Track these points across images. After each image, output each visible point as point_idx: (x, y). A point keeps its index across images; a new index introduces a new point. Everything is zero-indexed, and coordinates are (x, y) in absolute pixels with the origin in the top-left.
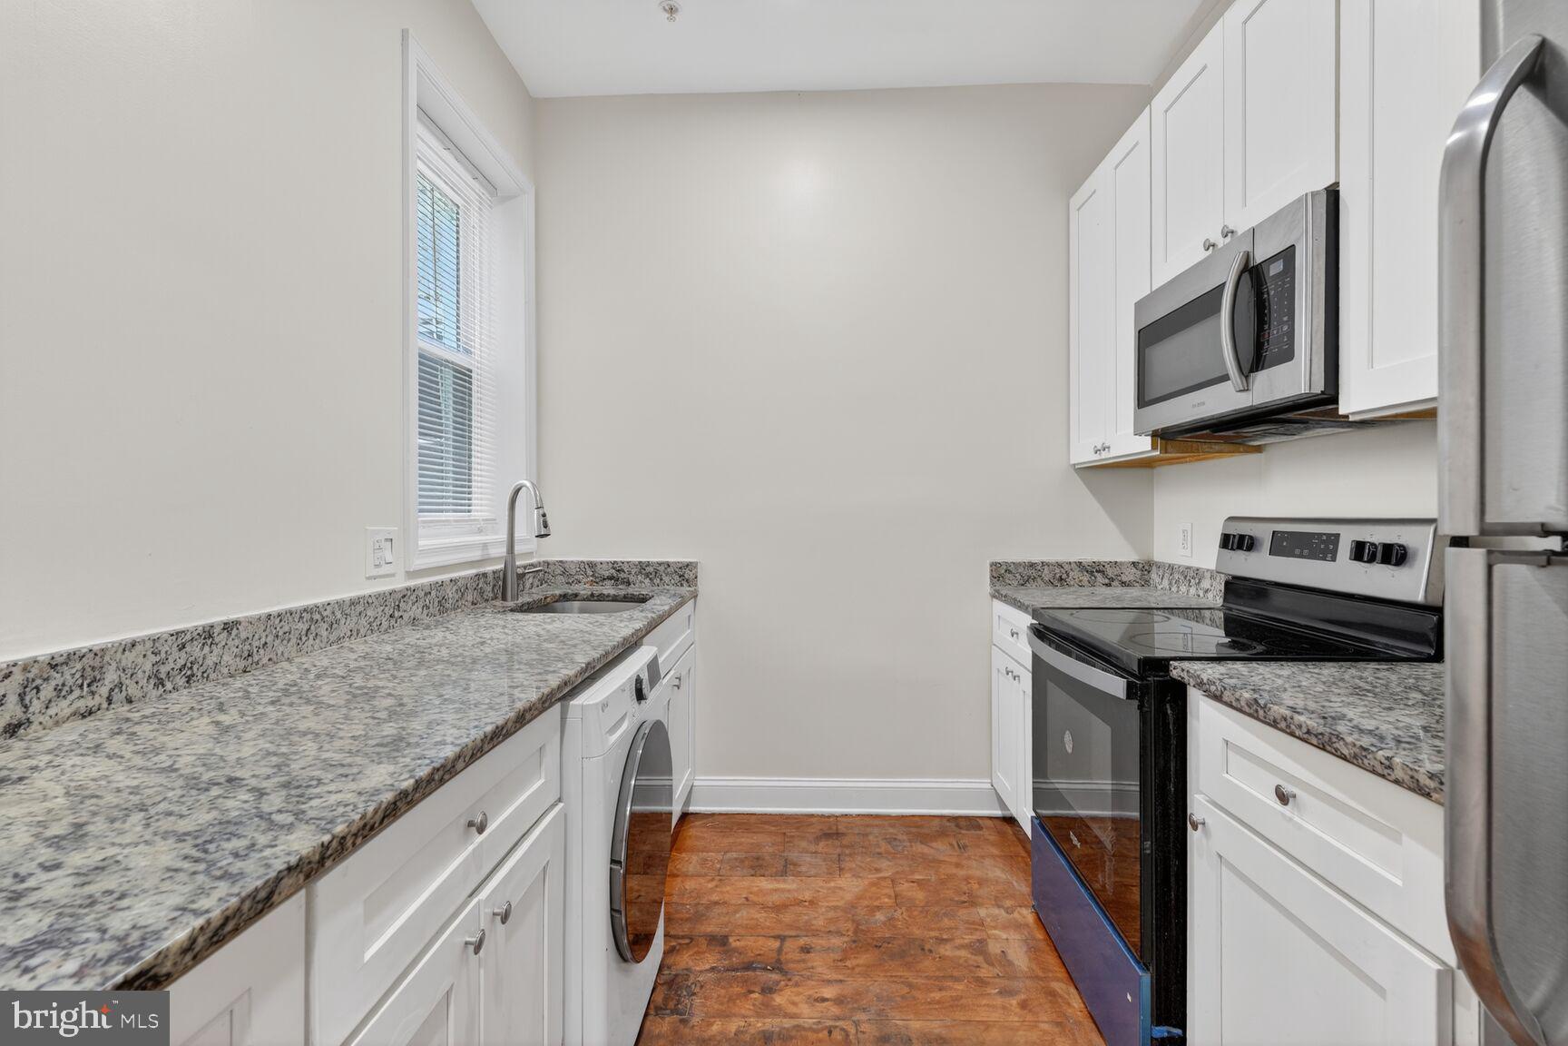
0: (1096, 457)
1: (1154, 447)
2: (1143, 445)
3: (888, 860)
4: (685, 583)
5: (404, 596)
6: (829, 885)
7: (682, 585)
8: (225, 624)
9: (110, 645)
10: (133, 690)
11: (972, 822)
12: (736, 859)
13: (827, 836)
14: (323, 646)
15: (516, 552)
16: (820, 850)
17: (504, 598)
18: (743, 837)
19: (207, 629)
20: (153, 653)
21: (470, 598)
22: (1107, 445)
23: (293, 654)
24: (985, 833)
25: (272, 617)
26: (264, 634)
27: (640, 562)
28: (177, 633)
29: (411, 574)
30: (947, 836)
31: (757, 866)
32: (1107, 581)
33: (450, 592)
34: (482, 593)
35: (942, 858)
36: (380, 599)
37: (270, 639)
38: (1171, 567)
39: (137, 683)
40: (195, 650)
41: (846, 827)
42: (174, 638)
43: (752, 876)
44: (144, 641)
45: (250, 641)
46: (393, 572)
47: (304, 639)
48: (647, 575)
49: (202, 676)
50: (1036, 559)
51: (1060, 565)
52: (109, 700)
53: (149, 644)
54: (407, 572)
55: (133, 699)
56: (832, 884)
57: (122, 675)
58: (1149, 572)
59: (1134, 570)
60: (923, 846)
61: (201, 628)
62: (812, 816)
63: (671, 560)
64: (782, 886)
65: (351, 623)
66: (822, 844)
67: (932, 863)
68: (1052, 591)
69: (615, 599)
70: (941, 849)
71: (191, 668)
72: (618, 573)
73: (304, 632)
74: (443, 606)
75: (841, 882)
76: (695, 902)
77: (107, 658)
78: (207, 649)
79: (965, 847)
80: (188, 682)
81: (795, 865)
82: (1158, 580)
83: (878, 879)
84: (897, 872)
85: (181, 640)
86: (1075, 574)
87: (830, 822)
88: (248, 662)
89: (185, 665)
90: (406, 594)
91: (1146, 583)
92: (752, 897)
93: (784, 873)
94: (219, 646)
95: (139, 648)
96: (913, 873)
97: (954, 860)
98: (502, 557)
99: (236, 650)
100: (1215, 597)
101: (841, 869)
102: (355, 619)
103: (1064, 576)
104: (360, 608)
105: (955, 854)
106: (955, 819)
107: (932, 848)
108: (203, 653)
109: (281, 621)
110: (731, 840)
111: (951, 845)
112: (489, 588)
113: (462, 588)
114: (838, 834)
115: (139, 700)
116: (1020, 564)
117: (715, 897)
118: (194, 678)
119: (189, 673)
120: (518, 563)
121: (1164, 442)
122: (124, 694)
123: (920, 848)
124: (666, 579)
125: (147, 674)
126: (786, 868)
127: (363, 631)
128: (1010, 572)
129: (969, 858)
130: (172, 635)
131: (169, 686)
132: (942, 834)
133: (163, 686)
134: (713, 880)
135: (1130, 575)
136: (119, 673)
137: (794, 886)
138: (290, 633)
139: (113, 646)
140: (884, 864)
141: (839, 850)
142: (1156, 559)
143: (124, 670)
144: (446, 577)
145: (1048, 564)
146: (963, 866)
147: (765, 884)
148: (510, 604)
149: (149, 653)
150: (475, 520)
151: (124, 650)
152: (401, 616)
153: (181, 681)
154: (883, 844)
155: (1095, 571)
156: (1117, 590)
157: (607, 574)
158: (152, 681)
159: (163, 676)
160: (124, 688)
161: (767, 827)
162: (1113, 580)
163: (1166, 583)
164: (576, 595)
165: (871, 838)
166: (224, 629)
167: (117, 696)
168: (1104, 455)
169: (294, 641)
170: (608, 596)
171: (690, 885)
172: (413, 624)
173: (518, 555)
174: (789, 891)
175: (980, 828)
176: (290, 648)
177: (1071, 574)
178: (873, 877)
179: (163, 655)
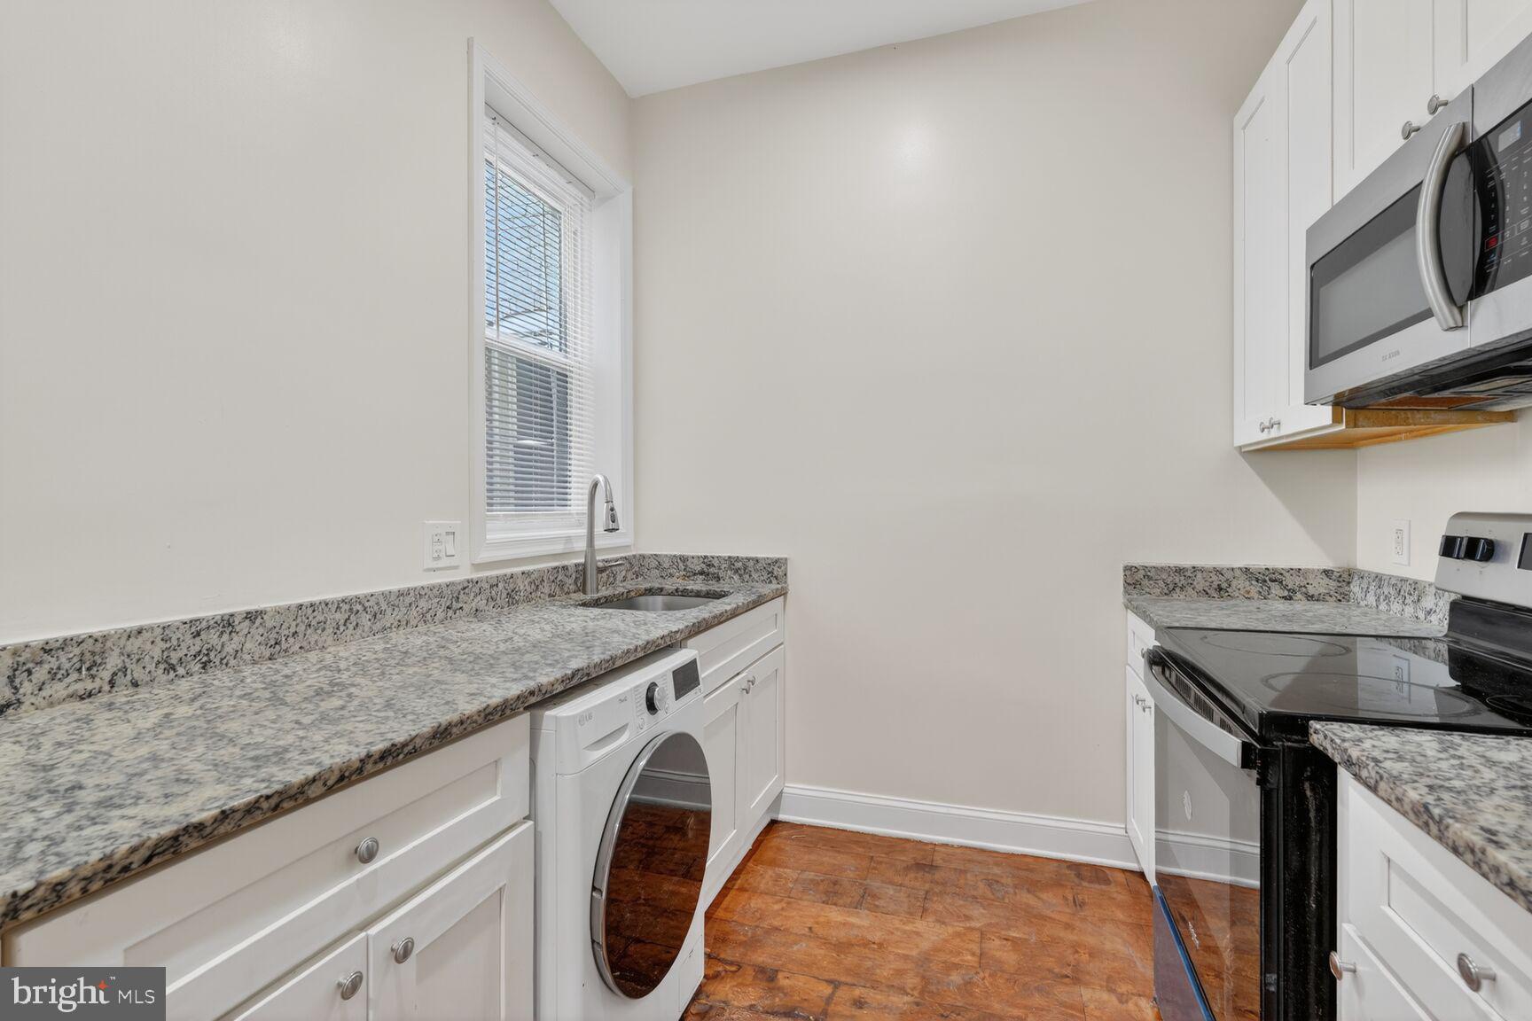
0: (1264, 436)
1: (1336, 419)
2: (1322, 417)
3: (982, 905)
4: (774, 581)
5: (465, 588)
6: (907, 928)
7: (771, 582)
8: (248, 613)
9: (113, 632)
10: (139, 674)
11: (1098, 874)
12: (812, 880)
13: (919, 866)
14: (364, 634)
15: (596, 547)
16: (906, 882)
17: (585, 593)
18: (826, 856)
19: (226, 618)
20: (162, 640)
21: (547, 590)
22: (1275, 420)
23: (329, 642)
24: (1112, 889)
25: (304, 608)
26: (295, 623)
27: (729, 557)
28: (191, 622)
29: (477, 567)
30: (1062, 885)
31: (831, 892)
32: (1286, 593)
33: (523, 585)
34: (562, 585)
35: (1048, 913)
36: (435, 591)
37: (302, 628)
38: (1379, 578)
39: (144, 668)
40: (213, 638)
41: (943, 859)
42: (187, 626)
43: (823, 902)
44: (152, 629)
45: (277, 629)
46: (456, 565)
47: (342, 628)
48: (736, 571)
49: (221, 663)
50: (1186, 562)
51: (1218, 572)
52: (112, 684)
53: (159, 631)
54: (473, 564)
55: (139, 683)
56: (908, 927)
57: (126, 660)
58: (1349, 583)
59: (1326, 580)
60: (1029, 896)
61: (219, 617)
62: (907, 840)
63: (759, 555)
64: (853, 920)
65: (399, 614)
66: (912, 875)
67: (1035, 918)
68: (1204, 603)
69: (698, 594)
70: (1051, 903)
71: (207, 655)
72: (708, 569)
73: (343, 621)
74: (512, 599)
75: (920, 925)
76: (755, 924)
77: (109, 644)
78: (225, 637)
79: (1082, 905)
80: (203, 668)
81: (874, 896)
82: (1360, 595)
83: (966, 928)
84: (989, 925)
85: (196, 628)
86: (1241, 583)
87: (925, 851)
88: (276, 648)
89: (200, 651)
90: (466, 586)
91: (1343, 597)
92: (816, 928)
93: (858, 905)
94: (240, 634)
95: (145, 635)
96: (1009, 928)
97: (1064, 919)
98: (582, 551)
99: (260, 639)
100: (1437, 623)
101: (925, 910)
102: (404, 610)
103: (1224, 585)
104: (408, 600)
105: (1068, 910)
106: (1076, 867)
107: (1039, 898)
108: (222, 640)
109: (314, 611)
110: (813, 857)
111: (1065, 898)
112: (571, 581)
113: (536, 581)
114: (932, 865)
115: (147, 683)
116: (1163, 569)
117: (776, 923)
118: (212, 664)
119: (205, 659)
120: (598, 558)
121: (1350, 411)
122: (129, 677)
123: (1026, 898)
124: (755, 576)
125: (156, 660)
126: (865, 899)
127: (413, 622)
128: (1150, 578)
129: (1084, 920)
130: (186, 623)
131: (181, 671)
132: (1057, 883)
133: (175, 670)
134: (781, 901)
135: (1319, 586)
136: (122, 658)
137: (866, 923)
138: (325, 623)
139: (116, 632)
140: (976, 911)
141: (927, 886)
142: (1360, 566)
143: (129, 656)
144: (517, 570)
145: (1202, 570)
146: (1074, 929)
147: (835, 915)
148: (588, 597)
149: (159, 639)
150: (570, 514)
151: (129, 636)
152: (461, 608)
153: (197, 667)
154: (981, 885)
155: (1268, 579)
156: (1300, 605)
157: (698, 568)
158: (162, 666)
159: (174, 661)
160: (129, 672)
161: (854, 846)
162: (1294, 591)
163: (1371, 599)
164: (662, 589)
165: (969, 876)
166: (246, 618)
167: (120, 679)
168: (1274, 433)
169: (329, 631)
170: (692, 591)
171: (756, 903)
172: (475, 615)
173: (598, 550)
174: (859, 927)
175: (1107, 882)
176: (327, 637)
177: (1234, 583)
178: (959, 926)
179: (175, 643)
